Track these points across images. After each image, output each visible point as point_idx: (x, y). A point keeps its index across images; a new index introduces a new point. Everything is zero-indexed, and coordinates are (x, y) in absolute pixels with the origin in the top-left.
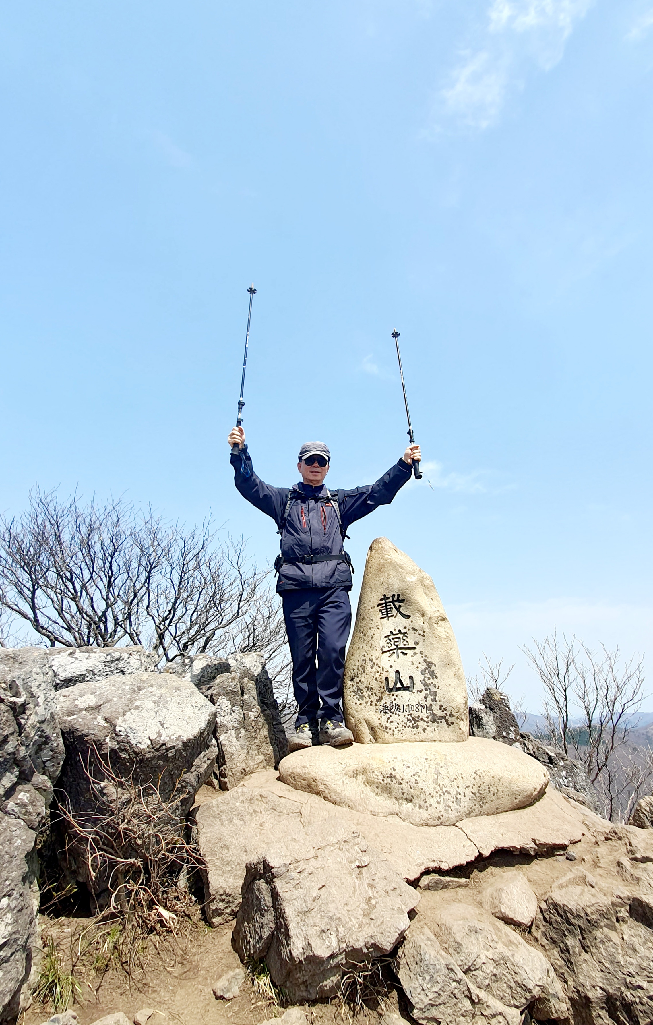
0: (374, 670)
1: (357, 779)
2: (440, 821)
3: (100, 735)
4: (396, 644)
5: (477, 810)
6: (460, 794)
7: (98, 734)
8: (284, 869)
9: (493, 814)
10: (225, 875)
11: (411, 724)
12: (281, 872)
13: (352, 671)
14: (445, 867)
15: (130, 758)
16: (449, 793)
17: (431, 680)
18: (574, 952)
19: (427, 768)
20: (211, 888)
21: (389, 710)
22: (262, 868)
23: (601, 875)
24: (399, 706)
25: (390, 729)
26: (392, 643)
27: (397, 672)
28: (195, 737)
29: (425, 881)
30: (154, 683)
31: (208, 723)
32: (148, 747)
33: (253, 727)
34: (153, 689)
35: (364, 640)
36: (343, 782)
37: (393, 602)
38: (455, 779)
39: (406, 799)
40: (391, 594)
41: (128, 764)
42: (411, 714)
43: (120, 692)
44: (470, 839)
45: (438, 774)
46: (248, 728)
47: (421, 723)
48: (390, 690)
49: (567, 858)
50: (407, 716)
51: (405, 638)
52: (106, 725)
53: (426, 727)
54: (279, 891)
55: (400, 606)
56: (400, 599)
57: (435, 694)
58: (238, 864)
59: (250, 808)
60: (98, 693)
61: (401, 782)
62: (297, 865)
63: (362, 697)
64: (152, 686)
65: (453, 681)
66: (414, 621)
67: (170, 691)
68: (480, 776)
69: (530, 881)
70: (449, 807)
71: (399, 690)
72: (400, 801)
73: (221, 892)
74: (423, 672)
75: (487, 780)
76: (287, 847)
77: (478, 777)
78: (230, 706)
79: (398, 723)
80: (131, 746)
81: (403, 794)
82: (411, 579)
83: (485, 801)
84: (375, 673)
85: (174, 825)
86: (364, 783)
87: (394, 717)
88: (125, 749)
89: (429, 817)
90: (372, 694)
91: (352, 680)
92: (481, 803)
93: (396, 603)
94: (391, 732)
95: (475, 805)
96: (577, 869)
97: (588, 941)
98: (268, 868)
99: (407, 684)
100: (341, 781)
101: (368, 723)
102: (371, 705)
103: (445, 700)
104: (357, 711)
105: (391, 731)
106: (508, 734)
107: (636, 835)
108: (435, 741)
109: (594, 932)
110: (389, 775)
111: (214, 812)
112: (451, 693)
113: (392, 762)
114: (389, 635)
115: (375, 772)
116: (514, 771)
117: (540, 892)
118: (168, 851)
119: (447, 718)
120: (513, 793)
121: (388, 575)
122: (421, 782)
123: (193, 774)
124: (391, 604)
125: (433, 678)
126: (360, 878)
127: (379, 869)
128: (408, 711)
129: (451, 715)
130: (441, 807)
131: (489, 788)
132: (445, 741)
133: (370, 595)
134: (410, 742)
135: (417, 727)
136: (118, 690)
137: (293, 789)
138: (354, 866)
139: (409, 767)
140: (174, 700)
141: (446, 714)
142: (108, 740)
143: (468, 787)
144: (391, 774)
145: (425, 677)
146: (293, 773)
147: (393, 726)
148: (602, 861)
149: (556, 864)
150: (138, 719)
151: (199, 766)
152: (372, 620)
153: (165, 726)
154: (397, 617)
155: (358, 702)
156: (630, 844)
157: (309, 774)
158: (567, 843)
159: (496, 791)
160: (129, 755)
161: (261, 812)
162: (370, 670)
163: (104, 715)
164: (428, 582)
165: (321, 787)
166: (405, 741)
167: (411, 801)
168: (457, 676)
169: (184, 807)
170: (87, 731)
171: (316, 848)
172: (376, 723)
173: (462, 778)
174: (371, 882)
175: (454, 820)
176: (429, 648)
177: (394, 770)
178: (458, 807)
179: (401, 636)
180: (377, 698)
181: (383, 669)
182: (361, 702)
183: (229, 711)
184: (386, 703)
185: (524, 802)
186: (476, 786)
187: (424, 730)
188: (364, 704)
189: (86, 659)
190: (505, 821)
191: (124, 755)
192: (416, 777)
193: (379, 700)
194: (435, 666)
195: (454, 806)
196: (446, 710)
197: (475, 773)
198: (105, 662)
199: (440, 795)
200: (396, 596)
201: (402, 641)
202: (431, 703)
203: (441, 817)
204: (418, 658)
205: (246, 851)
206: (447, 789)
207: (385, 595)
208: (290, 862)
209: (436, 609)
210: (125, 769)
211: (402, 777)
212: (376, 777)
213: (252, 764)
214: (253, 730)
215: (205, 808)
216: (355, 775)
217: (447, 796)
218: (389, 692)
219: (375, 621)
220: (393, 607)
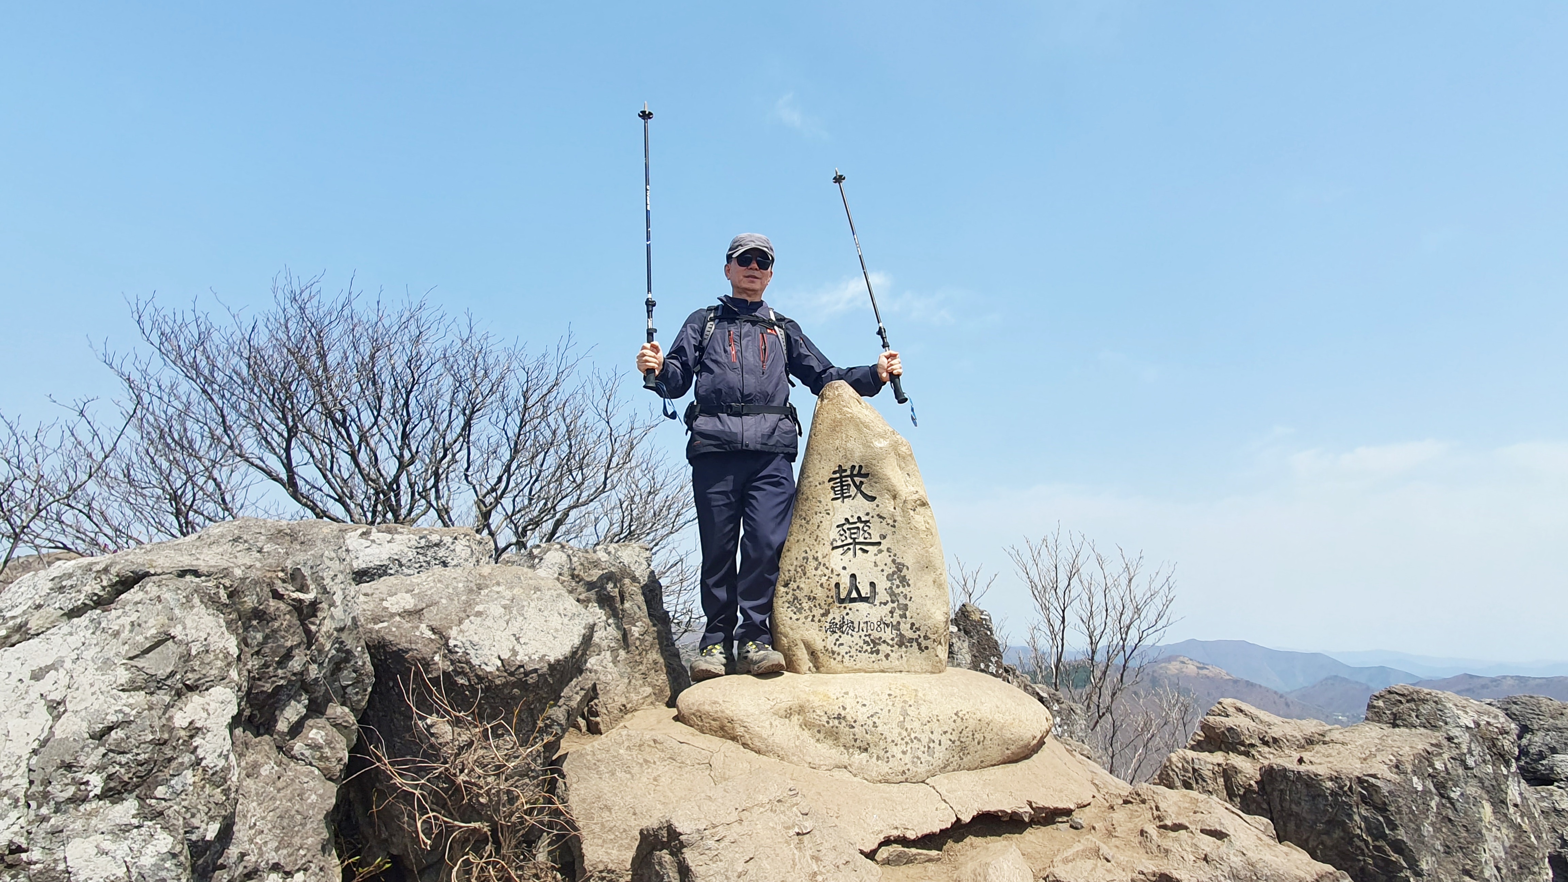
0: (819, 572)
1: (789, 720)
2: (905, 776)
3: (426, 651)
4: (853, 536)
5: (955, 763)
6: (934, 742)
7: (423, 650)
8: (696, 836)
9: (976, 768)
10: (605, 846)
11: (869, 648)
12: (693, 840)
13: (787, 573)
14: (911, 835)
15: (470, 685)
16: (919, 740)
17: (901, 589)
19: (890, 707)
20: (586, 862)
21: (838, 628)
22: (666, 835)
23: (1117, 847)
24: (852, 623)
25: (839, 654)
26: (847, 535)
27: (853, 576)
28: (566, 658)
29: (884, 853)
30: (501, 580)
31: (583, 639)
32: (498, 669)
33: (637, 647)
34: (500, 589)
36: (771, 724)
37: (852, 476)
38: (928, 722)
39: (860, 748)
40: (850, 464)
41: (467, 693)
42: (870, 635)
43: (451, 591)
44: (945, 801)
45: (905, 714)
46: (629, 649)
47: (883, 648)
48: (841, 601)
49: (1071, 826)
50: (863, 637)
51: (866, 528)
52: (433, 637)
53: (890, 652)
54: (690, 864)
55: (861, 483)
56: (862, 472)
57: (906, 607)
58: (625, 830)
59: (639, 756)
60: (416, 591)
61: (854, 724)
62: (714, 830)
63: (800, 610)
64: (498, 584)
65: (932, 591)
66: (880, 505)
67: (527, 592)
68: (962, 719)
69: (1024, 855)
70: (918, 758)
71: (854, 602)
72: (851, 750)
73: (601, 867)
74: (890, 578)
75: (972, 723)
76: (699, 807)
77: (959, 720)
78: (604, 618)
79: (850, 647)
80: (472, 666)
82: (880, 444)
83: (966, 752)
84: (821, 576)
85: (534, 778)
86: (801, 726)
87: (845, 639)
88: (463, 672)
89: (890, 771)
90: (814, 606)
91: (786, 585)
92: (961, 754)
93: (855, 479)
94: (839, 658)
95: (953, 757)
96: (1088, 839)
98: (673, 834)
99: (866, 594)
100: (768, 722)
101: (807, 646)
102: (813, 620)
103: (918, 617)
104: (792, 629)
105: (840, 657)
106: (988, 666)
107: (1165, 797)
108: (902, 671)
110: (835, 716)
111: (588, 761)
112: (927, 606)
113: (841, 699)
114: (844, 524)
115: (817, 711)
116: (1007, 714)
117: (1038, 868)
118: (526, 812)
119: (919, 640)
120: (1005, 742)
121: (847, 436)
122: (881, 725)
123: (562, 709)
124: (849, 479)
125: (904, 586)
126: (800, 848)
127: (826, 837)
128: (865, 630)
129: (926, 638)
130: (907, 758)
131: (973, 735)
132: (915, 672)
133: (818, 465)
134: (866, 672)
135: (878, 652)
136: (448, 588)
137: (698, 733)
138: (792, 832)
139: (864, 705)
140: (532, 604)
141: (919, 636)
142: (437, 658)
143: (945, 732)
144: (840, 714)
145: (893, 584)
146: (699, 711)
147: (843, 650)
148: (1118, 829)
149: (1056, 833)
150: (480, 630)
151: (569, 698)
152: (820, 502)
153: (522, 641)
154: (857, 498)
155: (794, 617)
156: (1157, 808)
157: (723, 712)
158: (1072, 807)
159: (983, 739)
160: (469, 680)
161: (655, 763)
162: (814, 572)
163: (431, 623)
164: (904, 449)
165: (740, 731)
166: (859, 671)
167: (866, 750)
168: (938, 584)
169: (547, 754)
170: (406, 645)
171: (740, 809)
172: (819, 645)
173: (938, 720)
174: (816, 854)
175: (924, 776)
176: (900, 544)
177: (844, 709)
178: (930, 758)
179: (861, 525)
180: (822, 611)
181: (832, 571)
182: (798, 616)
183: (603, 624)
184: (834, 618)
185: (1018, 754)
186: (956, 731)
187: (887, 656)
188: (802, 620)
189: (388, 542)
190: (992, 778)
191: (461, 681)
192: (875, 719)
193: (824, 615)
194: (908, 568)
195: (925, 757)
196: (919, 630)
197: (956, 714)
198: (417, 548)
199: (907, 743)
200: (857, 468)
201: (862, 532)
202: (899, 619)
203: (906, 771)
204: (884, 558)
205: (635, 814)
206: (916, 735)
207: (840, 466)
208: (704, 827)
209: (914, 489)
210: (462, 700)
211: (855, 718)
212: (817, 718)
213: (635, 698)
214: (637, 652)
215: (575, 755)
216: (788, 714)
217: (916, 744)
218: (840, 603)
219: (824, 503)
220: (851, 483)
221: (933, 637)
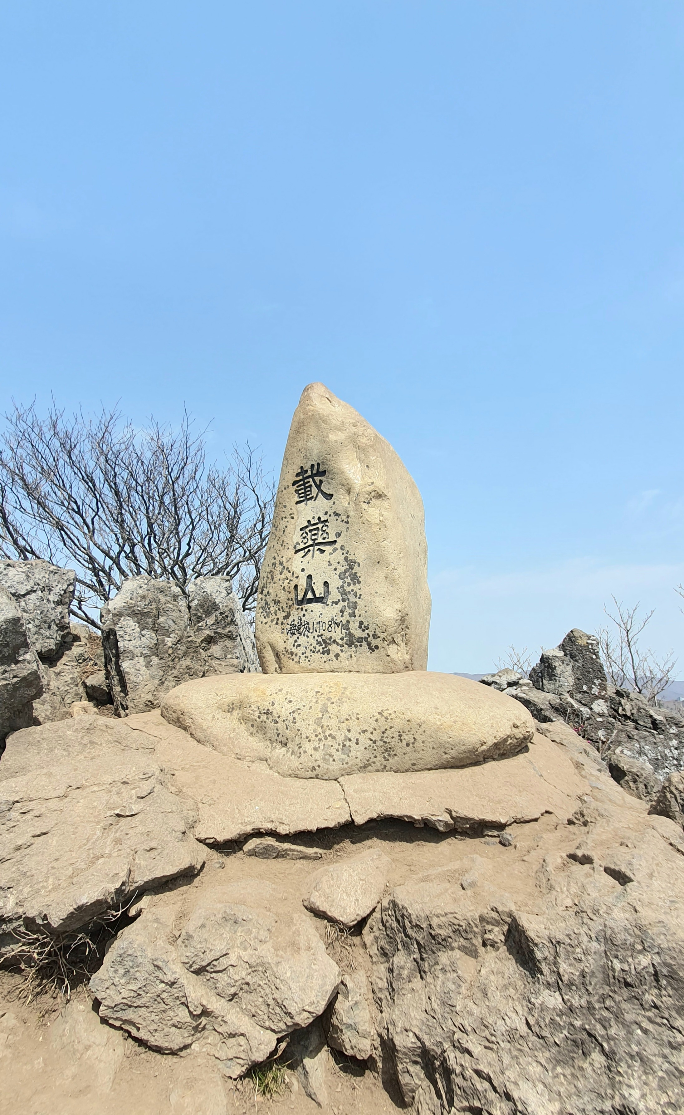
0: (283, 576)
1: (231, 715)
2: (314, 772)
5: (378, 764)
6: (350, 740)
9: (407, 771)
11: (321, 648)
16: (334, 738)
17: (352, 587)
18: (400, 974)
19: (313, 704)
21: (296, 630)
24: (307, 623)
25: (296, 655)
26: (308, 537)
27: (310, 577)
29: (251, 845)
35: (276, 536)
36: (214, 717)
37: (312, 476)
38: (347, 720)
39: (281, 742)
40: (310, 464)
42: (322, 635)
44: (346, 800)
45: (325, 710)
46: (162, 656)
47: (334, 648)
48: (300, 603)
49: (500, 842)
50: (316, 638)
51: (324, 528)
53: (340, 652)
55: (321, 482)
56: (320, 470)
57: (355, 605)
61: (278, 720)
63: (269, 614)
65: (382, 588)
66: (337, 502)
68: (387, 718)
70: (331, 755)
71: (311, 603)
72: (275, 744)
74: (341, 576)
75: (398, 724)
77: (383, 719)
78: (138, 630)
79: (306, 648)
81: (278, 735)
82: (335, 438)
83: (392, 753)
84: (284, 579)
86: (239, 720)
87: (302, 640)
89: (301, 766)
90: (279, 609)
91: (262, 592)
92: (386, 755)
93: (315, 478)
94: (296, 659)
95: (376, 757)
97: (426, 965)
99: (321, 594)
100: (211, 715)
101: (273, 648)
102: (277, 623)
103: (367, 615)
104: (262, 633)
105: (298, 657)
106: (590, 688)
108: (350, 671)
109: (439, 954)
110: (265, 711)
112: (377, 603)
114: (307, 527)
115: (252, 706)
119: (369, 639)
120: (441, 745)
122: (300, 721)
124: (310, 479)
125: (354, 584)
128: (317, 630)
129: (375, 637)
130: (318, 755)
131: (400, 736)
132: (366, 672)
134: (318, 672)
135: (328, 652)
139: (290, 701)
141: (368, 634)
143: (364, 732)
144: (268, 710)
145: (344, 582)
147: (300, 651)
152: (285, 506)
154: (317, 499)
155: (265, 621)
158: (504, 821)
159: (413, 740)
162: (279, 576)
165: (188, 722)
166: (312, 671)
167: (285, 745)
168: (390, 580)
172: (281, 647)
173: (358, 719)
175: (337, 773)
176: (353, 540)
177: (272, 705)
178: (344, 756)
179: (320, 526)
180: (284, 614)
181: (293, 574)
182: (267, 619)
183: (137, 635)
184: (294, 620)
186: (378, 731)
187: (337, 656)
188: (269, 623)
192: (296, 715)
193: (286, 617)
194: (359, 565)
195: (338, 755)
196: (368, 629)
197: (380, 713)
199: (320, 740)
200: (315, 467)
201: (321, 533)
202: (348, 618)
203: (317, 768)
204: (338, 556)
206: (331, 732)
207: (302, 468)
209: (369, 481)
211: (279, 713)
212: (252, 712)
216: (231, 709)
217: (330, 741)
218: (298, 605)
219: (288, 507)
220: (313, 484)
221: (382, 636)
